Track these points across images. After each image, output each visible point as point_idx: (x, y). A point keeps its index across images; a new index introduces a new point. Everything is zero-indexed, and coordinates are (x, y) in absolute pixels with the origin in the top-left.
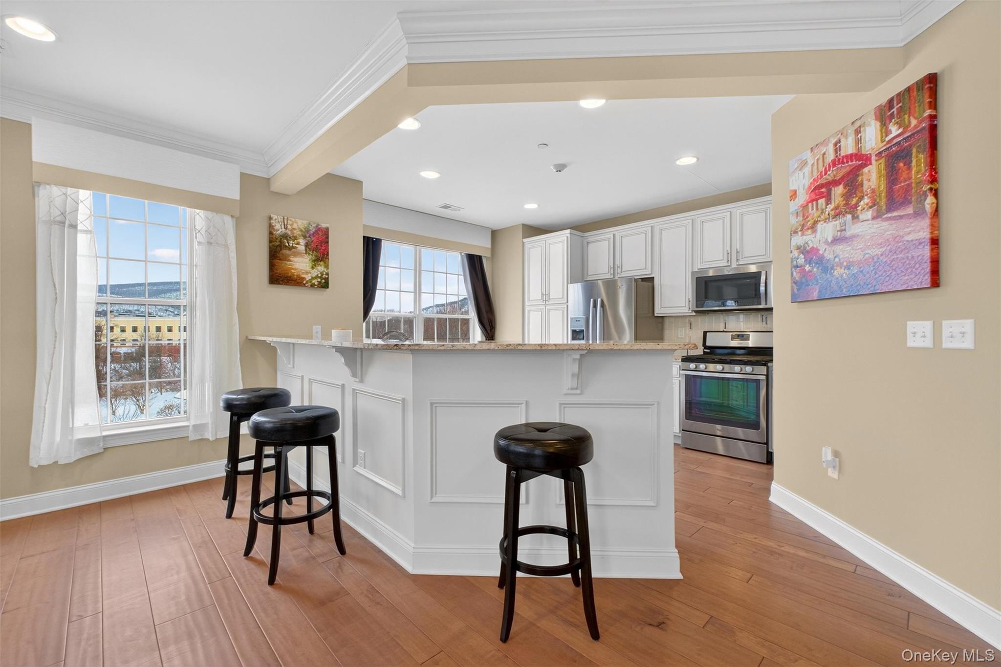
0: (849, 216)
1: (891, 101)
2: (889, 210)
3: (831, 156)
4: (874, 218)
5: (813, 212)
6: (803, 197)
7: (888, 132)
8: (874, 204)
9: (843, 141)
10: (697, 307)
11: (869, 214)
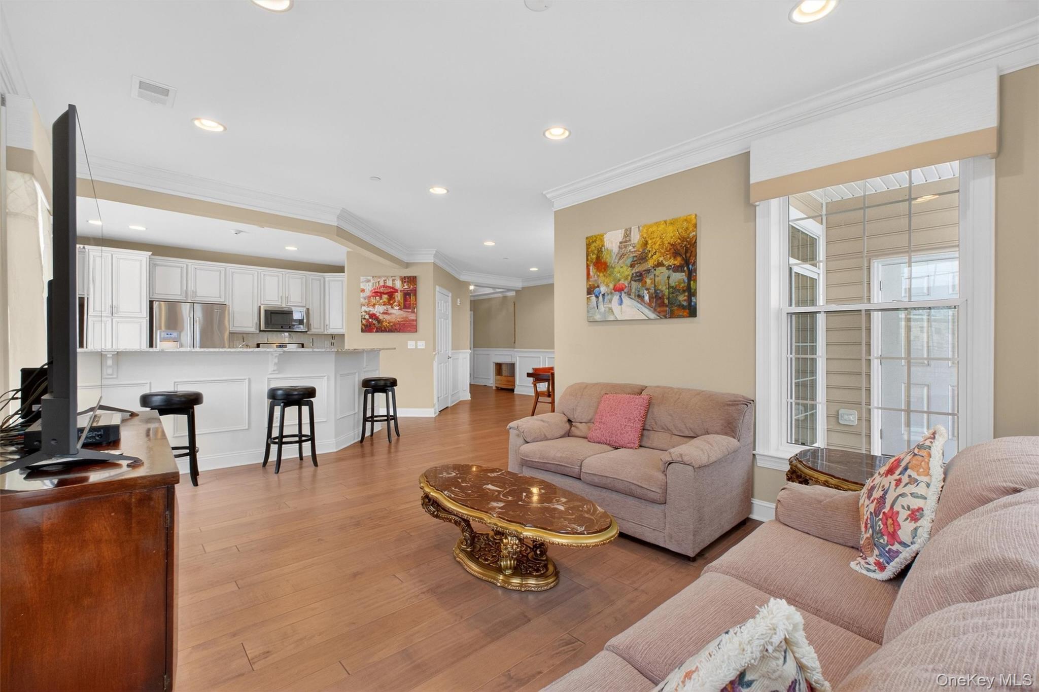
0: (390, 306)
1: (405, 277)
2: (404, 309)
3: (382, 283)
4: (399, 309)
5: (373, 300)
6: (368, 293)
7: (404, 286)
8: (399, 305)
9: (387, 280)
10: (265, 328)
11: (397, 308)
